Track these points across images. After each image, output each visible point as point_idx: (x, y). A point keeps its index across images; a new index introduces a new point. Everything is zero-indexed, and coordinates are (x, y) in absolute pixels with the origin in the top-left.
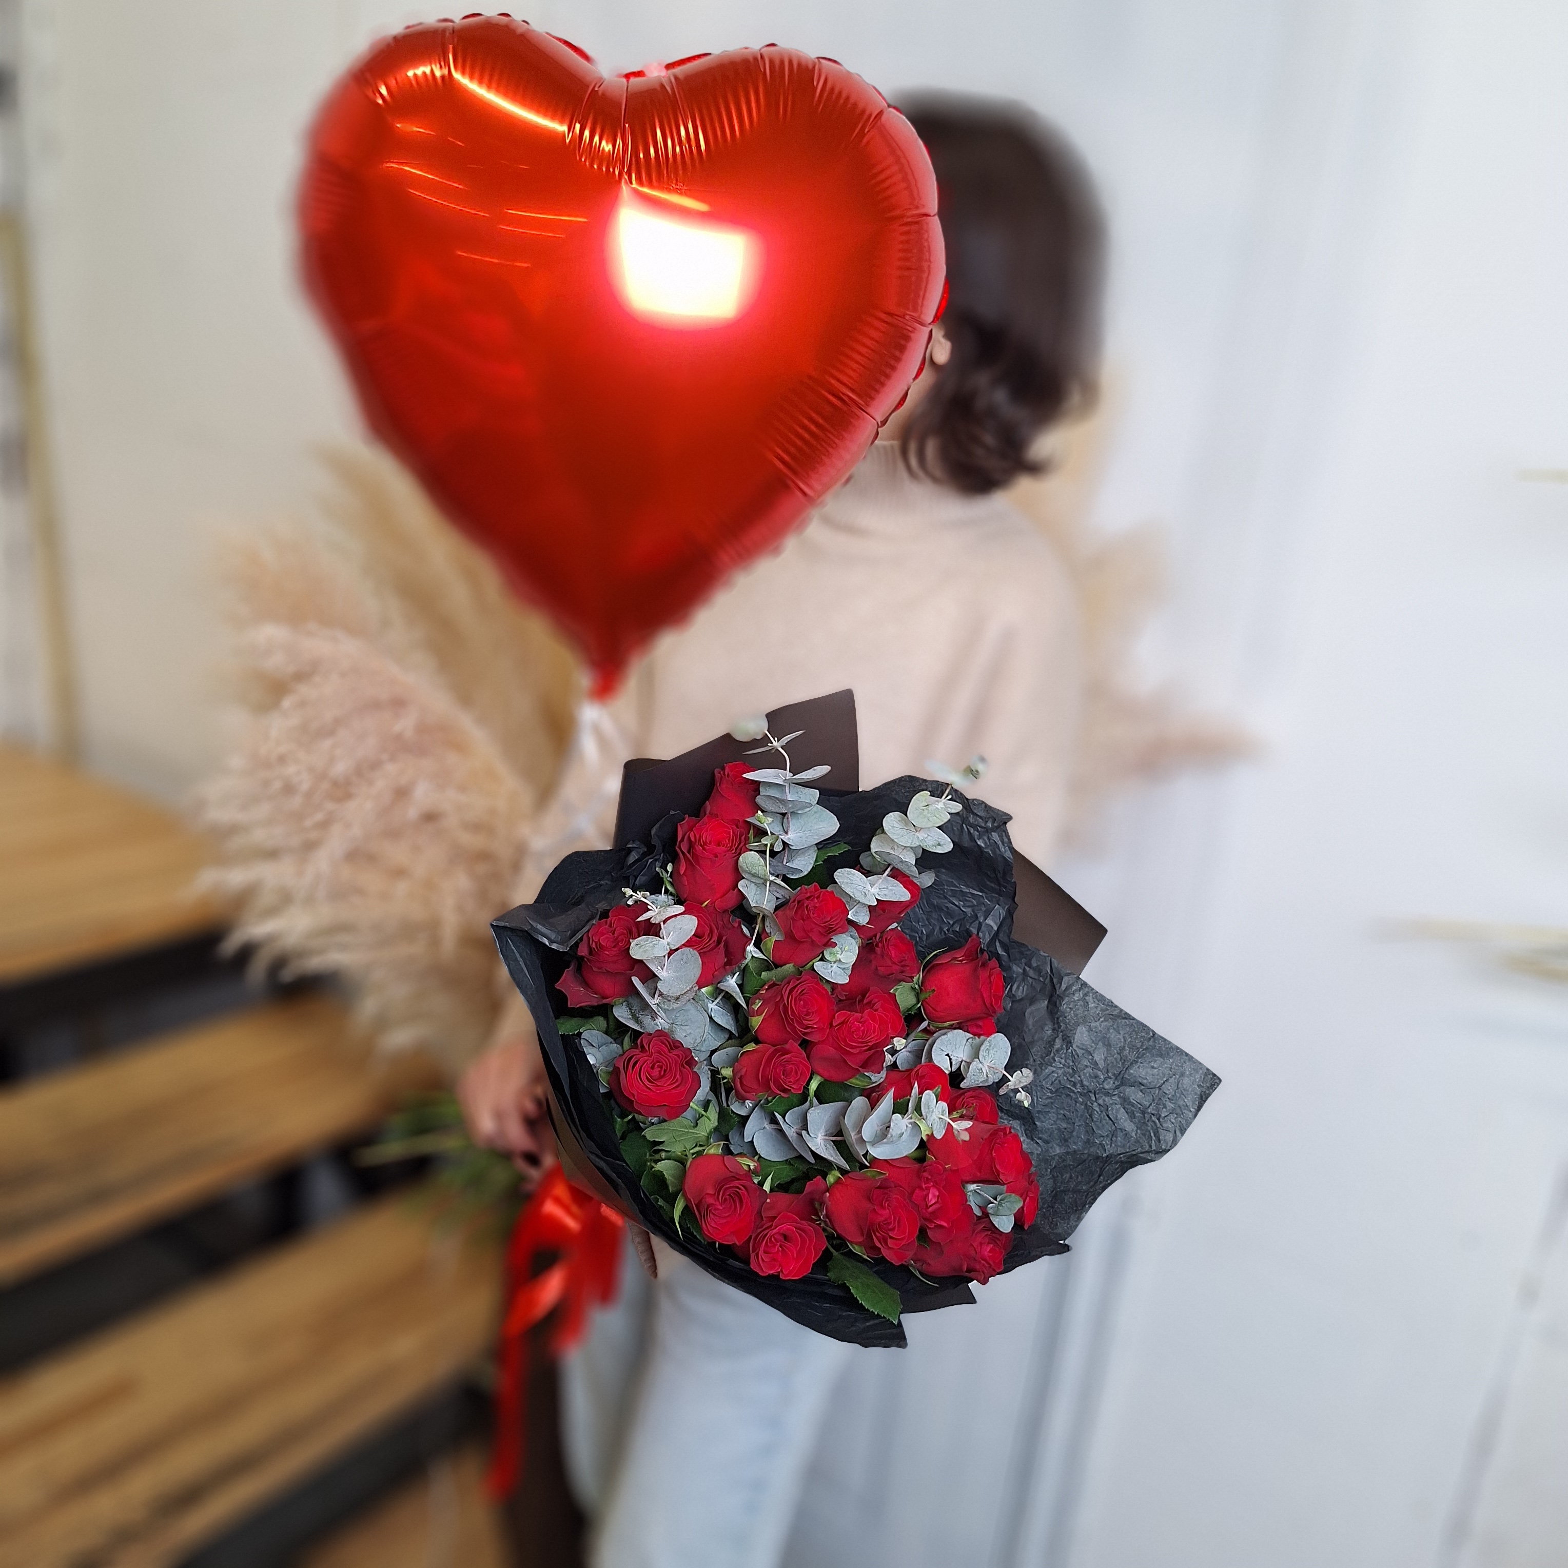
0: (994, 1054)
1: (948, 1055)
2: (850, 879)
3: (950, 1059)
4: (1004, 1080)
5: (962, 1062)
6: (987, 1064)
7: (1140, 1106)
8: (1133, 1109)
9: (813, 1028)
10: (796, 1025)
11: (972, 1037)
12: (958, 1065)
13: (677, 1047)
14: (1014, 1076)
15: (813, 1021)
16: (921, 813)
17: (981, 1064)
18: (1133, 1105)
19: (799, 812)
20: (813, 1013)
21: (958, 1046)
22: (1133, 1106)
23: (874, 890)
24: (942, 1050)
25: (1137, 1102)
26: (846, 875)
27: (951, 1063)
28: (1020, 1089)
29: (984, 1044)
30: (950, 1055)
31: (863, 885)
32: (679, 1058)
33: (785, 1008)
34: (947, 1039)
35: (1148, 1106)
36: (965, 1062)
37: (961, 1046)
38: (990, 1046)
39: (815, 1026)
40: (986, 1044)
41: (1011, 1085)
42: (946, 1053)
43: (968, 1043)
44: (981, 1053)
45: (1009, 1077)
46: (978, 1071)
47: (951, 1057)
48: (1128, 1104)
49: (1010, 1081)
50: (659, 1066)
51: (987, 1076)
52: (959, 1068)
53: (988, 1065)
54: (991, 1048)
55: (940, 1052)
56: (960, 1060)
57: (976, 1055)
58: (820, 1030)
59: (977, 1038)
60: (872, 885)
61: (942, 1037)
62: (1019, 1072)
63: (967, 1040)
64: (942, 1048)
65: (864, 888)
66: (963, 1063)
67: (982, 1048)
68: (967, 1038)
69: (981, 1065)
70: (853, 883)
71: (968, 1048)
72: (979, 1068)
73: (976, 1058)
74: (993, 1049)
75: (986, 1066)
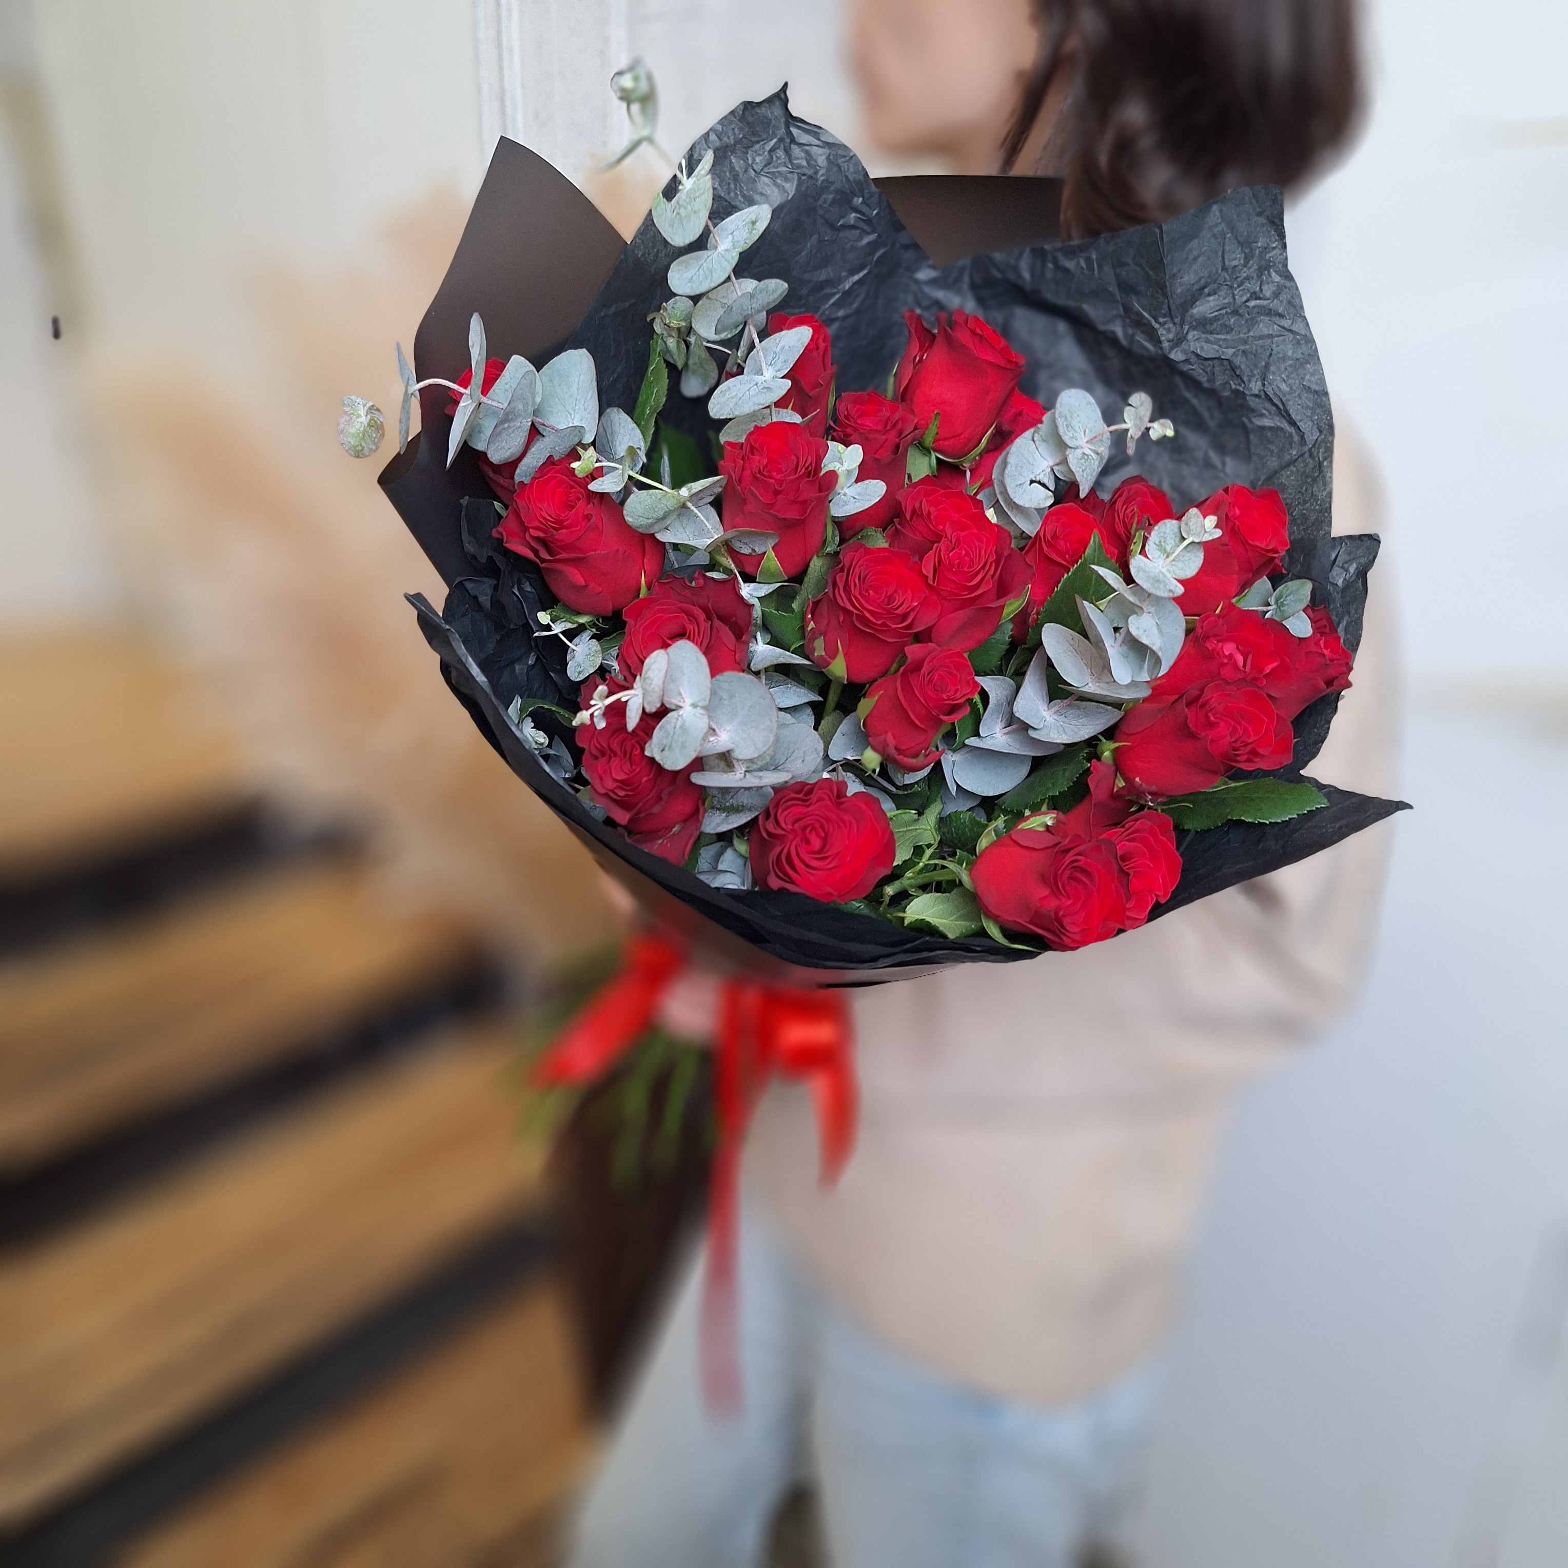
0: (1079, 422)
1: (1032, 482)
2: (732, 398)
3: (1039, 483)
4: (1120, 438)
5: (1052, 470)
6: (1082, 441)
7: (1224, 311)
8: (1221, 322)
9: (914, 609)
10: (893, 626)
11: (1035, 432)
12: (1053, 478)
13: (811, 791)
14: (1126, 420)
15: (905, 601)
16: (681, 220)
17: (1078, 450)
18: (1216, 319)
19: (538, 400)
20: (895, 591)
21: (1031, 460)
22: (1219, 319)
23: (768, 373)
24: (1021, 484)
25: (1217, 311)
26: (722, 400)
27: (1044, 485)
28: (1149, 425)
29: (1058, 425)
30: (1034, 479)
31: (752, 385)
32: (823, 800)
33: (863, 619)
34: (1013, 468)
35: (1231, 300)
36: (1057, 465)
37: (1034, 455)
38: (1066, 419)
39: (916, 604)
40: (1060, 422)
41: (1134, 433)
42: (1029, 482)
43: (1037, 443)
44: (1066, 439)
45: (1124, 426)
46: (1083, 461)
47: (1038, 479)
48: (1211, 324)
49: (1127, 430)
50: (810, 832)
51: (1098, 454)
52: (1057, 479)
53: (1086, 440)
54: (1069, 418)
55: (1021, 490)
56: (1049, 470)
57: (1060, 445)
58: (924, 603)
59: (1039, 426)
60: (760, 372)
61: (1007, 471)
62: (1128, 408)
63: (1033, 440)
64: (1018, 483)
65: (756, 384)
66: (1056, 468)
67: (1061, 432)
68: (1030, 437)
69: (1079, 452)
70: (741, 395)
71: (1043, 448)
72: (1080, 456)
73: (1065, 450)
74: (1071, 417)
75: (1085, 445)
